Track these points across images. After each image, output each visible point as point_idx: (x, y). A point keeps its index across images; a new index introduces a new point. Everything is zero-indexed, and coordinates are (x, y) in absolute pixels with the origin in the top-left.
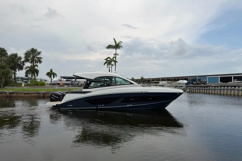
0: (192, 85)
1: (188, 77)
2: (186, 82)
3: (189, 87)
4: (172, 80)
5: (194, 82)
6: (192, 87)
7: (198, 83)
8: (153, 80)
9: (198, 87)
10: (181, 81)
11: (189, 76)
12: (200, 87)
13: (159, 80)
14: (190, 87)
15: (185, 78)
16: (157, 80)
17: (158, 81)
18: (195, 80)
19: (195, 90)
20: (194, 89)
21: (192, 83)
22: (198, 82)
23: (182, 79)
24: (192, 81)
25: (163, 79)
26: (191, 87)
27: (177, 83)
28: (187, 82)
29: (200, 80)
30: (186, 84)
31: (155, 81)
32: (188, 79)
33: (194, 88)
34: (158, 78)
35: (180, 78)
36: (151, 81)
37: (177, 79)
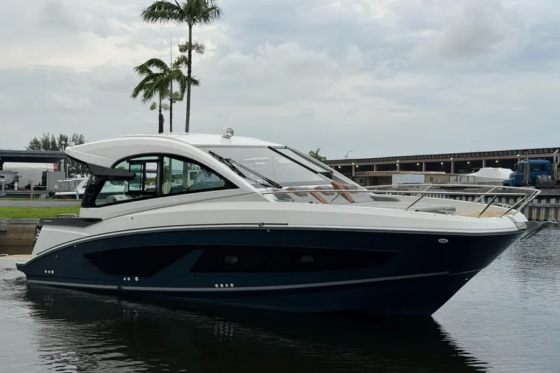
0: (531, 188)
1: (517, 152)
2: (506, 173)
4: (447, 168)
5: (543, 178)
7: (558, 182)
8: (366, 165)
9: (558, 198)
10: (485, 173)
13: (393, 167)
15: (505, 160)
16: (381, 168)
17: (384, 173)
19: (542, 212)
20: (539, 208)
21: (534, 182)
23: (491, 164)
24: (532, 170)
25: (409, 164)
27: (472, 181)
28: (512, 176)
30: (506, 184)
32: (516, 160)
33: (539, 202)
34: (389, 159)
35: (484, 159)
36: (356, 170)
37: (472, 162)
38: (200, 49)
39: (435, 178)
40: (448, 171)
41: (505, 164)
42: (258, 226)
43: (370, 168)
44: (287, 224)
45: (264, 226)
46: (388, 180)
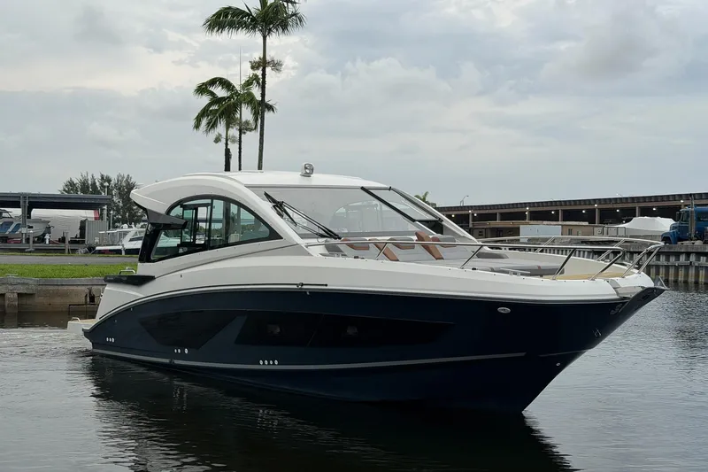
0: (698, 243)
1: (680, 196)
2: (665, 224)
3: (682, 258)
4: (590, 217)
6: (699, 254)
8: (485, 213)
10: (639, 224)
13: (521, 216)
14: (688, 254)
16: (505, 217)
17: (509, 224)
21: (701, 235)
23: (647, 212)
24: (698, 219)
25: (542, 212)
26: (693, 258)
27: (622, 233)
28: (673, 227)
30: (666, 238)
31: (498, 223)
32: (679, 208)
35: (637, 206)
36: (474, 219)
37: (621, 209)
38: (277, 66)
39: (575, 230)
40: (592, 221)
41: (664, 212)
42: (295, 287)
43: (492, 217)
44: (326, 285)
45: (304, 287)
46: (516, 231)
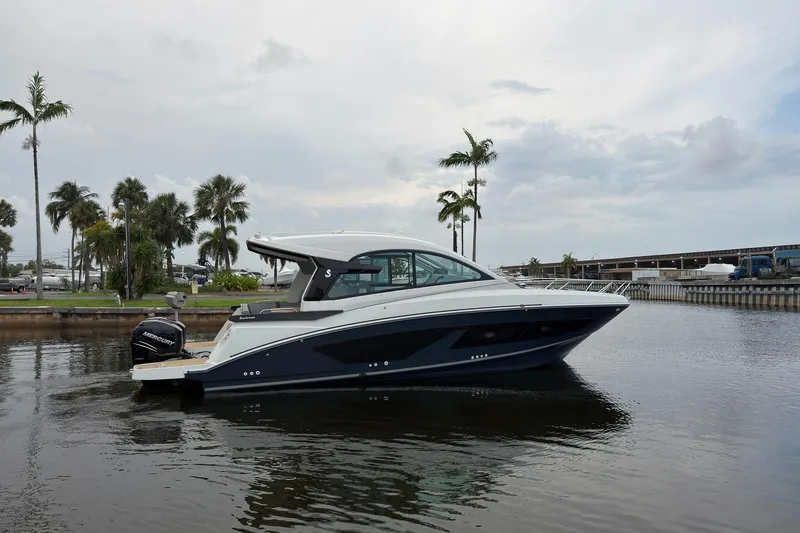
0: (754, 279)
1: (738, 250)
2: (730, 268)
3: (744, 289)
4: (677, 265)
5: (764, 271)
6: (755, 286)
7: (778, 274)
8: (609, 264)
9: (778, 286)
10: (711, 269)
11: (742, 250)
12: (787, 287)
13: (632, 265)
14: (748, 286)
15: (728, 257)
16: (622, 266)
17: (625, 270)
18: (764, 263)
19: (765, 298)
20: (762, 295)
21: (756, 274)
22: (780, 268)
23: (715, 261)
24: (754, 264)
25: (646, 263)
26: (751, 289)
27: (699, 274)
28: (736, 270)
29: (784, 262)
30: (732, 276)
31: (617, 270)
32: (737, 258)
33: (762, 290)
34: (629, 259)
35: (709, 257)
36: (602, 268)
37: (698, 259)
38: (483, 183)
39: (668, 273)
40: (679, 267)
41: (727, 261)
42: (520, 307)
43: (614, 266)
45: (525, 307)
46: (629, 276)
